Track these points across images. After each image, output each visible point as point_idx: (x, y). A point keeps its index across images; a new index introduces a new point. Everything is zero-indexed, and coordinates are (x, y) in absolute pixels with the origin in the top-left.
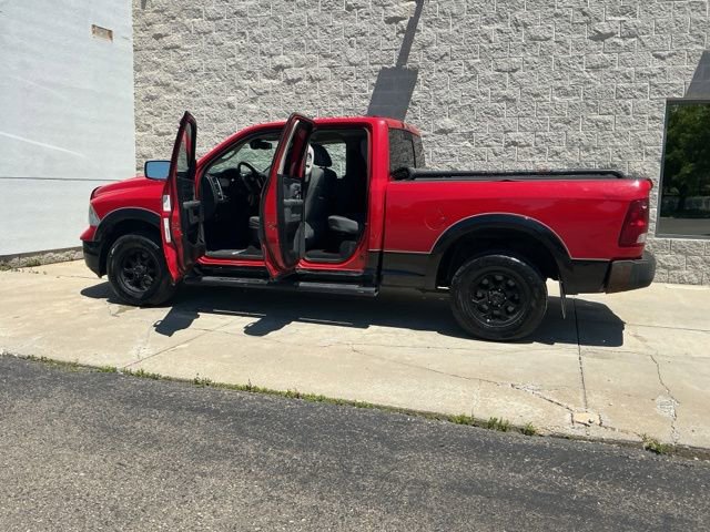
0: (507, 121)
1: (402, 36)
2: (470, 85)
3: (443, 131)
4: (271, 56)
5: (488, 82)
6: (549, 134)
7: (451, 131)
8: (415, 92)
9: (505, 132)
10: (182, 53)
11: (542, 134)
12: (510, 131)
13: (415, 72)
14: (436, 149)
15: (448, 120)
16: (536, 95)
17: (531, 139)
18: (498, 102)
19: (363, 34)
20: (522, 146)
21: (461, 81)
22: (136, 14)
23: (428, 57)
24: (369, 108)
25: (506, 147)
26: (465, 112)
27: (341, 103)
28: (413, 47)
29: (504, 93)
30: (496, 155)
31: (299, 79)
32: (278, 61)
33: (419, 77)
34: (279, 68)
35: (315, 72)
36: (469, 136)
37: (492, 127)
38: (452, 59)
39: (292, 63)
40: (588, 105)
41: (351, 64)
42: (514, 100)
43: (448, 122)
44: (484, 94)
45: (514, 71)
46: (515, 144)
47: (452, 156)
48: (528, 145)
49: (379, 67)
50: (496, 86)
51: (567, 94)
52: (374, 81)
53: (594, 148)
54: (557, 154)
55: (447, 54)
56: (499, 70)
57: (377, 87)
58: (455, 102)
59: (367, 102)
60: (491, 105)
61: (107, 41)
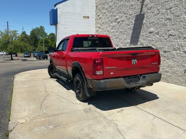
0: (169, 27)
1: (141, 4)
2: (158, 16)
3: (150, 33)
4: (115, 16)
5: (163, 14)
6: (182, 30)
7: (153, 32)
8: (144, 21)
9: (168, 31)
11: (180, 31)
12: (170, 31)
14: (149, 39)
15: (152, 28)
16: (178, 16)
17: (177, 33)
18: (166, 20)
19: (132, 6)
20: (173, 36)
21: (156, 15)
23: (147, 9)
24: (134, 27)
25: (168, 36)
26: (156, 25)
27: (128, 27)
28: (143, 7)
29: (168, 17)
30: (165, 39)
31: (120, 22)
32: (117, 17)
33: (145, 16)
34: (117, 19)
35: (123, 19)
36: (158, 33)
37: (164, 30)
38: (153, 8)
39: (119, 17)
41: (130, 15)
42: (171, 19)
43: (152, 29)
44: (162, 18)
45: (171, 8)
46: (171, 35)
47: (153, 40)
48: (175, 35)
49: (136, 14)
50: (166, 15)
52: (135, 19)
54: (185, 38)
55: (152, 7)
56: (166, 9)
57: (136, 20)
58: (154, 22)
59: (133, 25)
60: (164, 22)
61: (88, 19)
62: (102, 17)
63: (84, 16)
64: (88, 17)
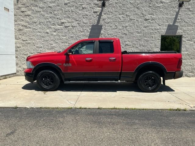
0: (125, 39)
1: (98, 16)
2: (115, 30)
4: (60, 19)
5: (120, 30)
6: (135, 43)
8: (102, 31)
10: (31, 17)
11: (133, 42)
12: (126, 42)
13: (101, 26)
16: (132, 33)
17: (131, 44)
18: (123, 34)
19: (87, 15)
20: (129, 46)
21: (114, 29)
22: (15, 5)
23: (105, 23)
24: (89, 35)
25: (125, 46)
26: (115, 37)
27: (81, 33)
28: (101, 20)
29: (124, 32)
30: (123, 48)
31: (69, 26)
32: (62, 21)
33: (103, 27)
34: (63, 23)
35: (74, 24)
38: (111, 23)
39: (67, 22)
40: (144, 36)
41: (84, 23)
42: (127, 34)
44: (119, 32)
45: (127, 27)
46: (127, 45)
49: (92, 24)
50: (122, 30)
51: (139, 33)
52: (91, 28)
53: (146, 46)
54: (137, 47)
55: (110, 22)
56: (123, 27)
57: (91, 29)
58: (112, 34)
59: (89, 33)
60: (121, 35)
63: (5, 8)
64: (8, 9)
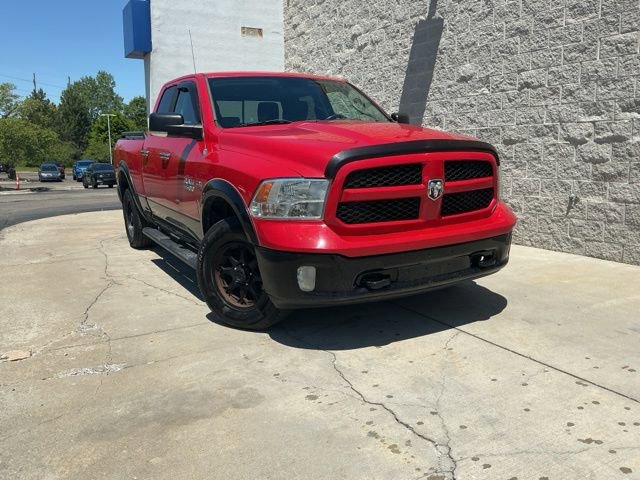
0: (521, 59)
2: (487, 22)
3: (463, 79)
4: (350, 26)
6: (562, 68)
7: (470, 77)
8: (443, 40)
9: (519, 72)
10: (306, 37)
11: (554, 69)
12: (523, 70)
14: (459, 100)
15: (468, 65)
16: (549, 21)
17: (545, 78)
18: (512, 36)
20: (534, 88)
21: (480, 19)
22: (285, 11)
24: (409, 62)
25: (520, 89)
26: (482, 53)
27: (391, 62)
29: (517, 24)
30: (510, 101)
31: (366, 45)
32: (354, 30)
33: (446, 22)
34: (354, 37)
35: (375, 35)
36: (485, 81)
37: (507, 68)
39: (362, 30)
40: (607, 23)
41: (398, 21)
42: (526, 32)
43: (468, 68)
44: (499, 30)
46: (528, 85)
47: (472, 106)
48: (541, 85)
49: (416, 19)
50: (511, 17)
51: (583, 13)
52: (412, 34)
53: (614, 81)
54: (571, 93)
57: (415, 40)
58: (474, 44)
59: (407, 57)
60: (504, 42)
61: (257, 38)
62: (308, 31)
63: (243, 28)
64: (260, 30)
